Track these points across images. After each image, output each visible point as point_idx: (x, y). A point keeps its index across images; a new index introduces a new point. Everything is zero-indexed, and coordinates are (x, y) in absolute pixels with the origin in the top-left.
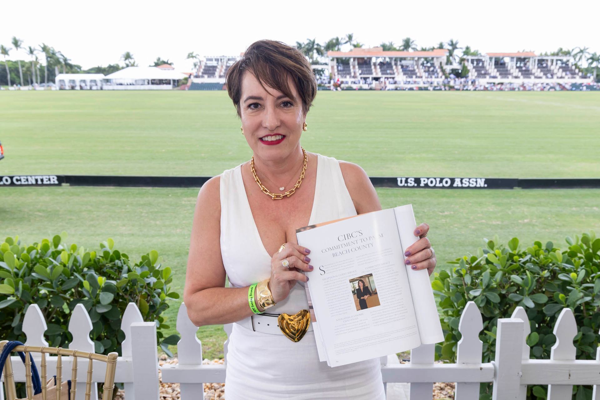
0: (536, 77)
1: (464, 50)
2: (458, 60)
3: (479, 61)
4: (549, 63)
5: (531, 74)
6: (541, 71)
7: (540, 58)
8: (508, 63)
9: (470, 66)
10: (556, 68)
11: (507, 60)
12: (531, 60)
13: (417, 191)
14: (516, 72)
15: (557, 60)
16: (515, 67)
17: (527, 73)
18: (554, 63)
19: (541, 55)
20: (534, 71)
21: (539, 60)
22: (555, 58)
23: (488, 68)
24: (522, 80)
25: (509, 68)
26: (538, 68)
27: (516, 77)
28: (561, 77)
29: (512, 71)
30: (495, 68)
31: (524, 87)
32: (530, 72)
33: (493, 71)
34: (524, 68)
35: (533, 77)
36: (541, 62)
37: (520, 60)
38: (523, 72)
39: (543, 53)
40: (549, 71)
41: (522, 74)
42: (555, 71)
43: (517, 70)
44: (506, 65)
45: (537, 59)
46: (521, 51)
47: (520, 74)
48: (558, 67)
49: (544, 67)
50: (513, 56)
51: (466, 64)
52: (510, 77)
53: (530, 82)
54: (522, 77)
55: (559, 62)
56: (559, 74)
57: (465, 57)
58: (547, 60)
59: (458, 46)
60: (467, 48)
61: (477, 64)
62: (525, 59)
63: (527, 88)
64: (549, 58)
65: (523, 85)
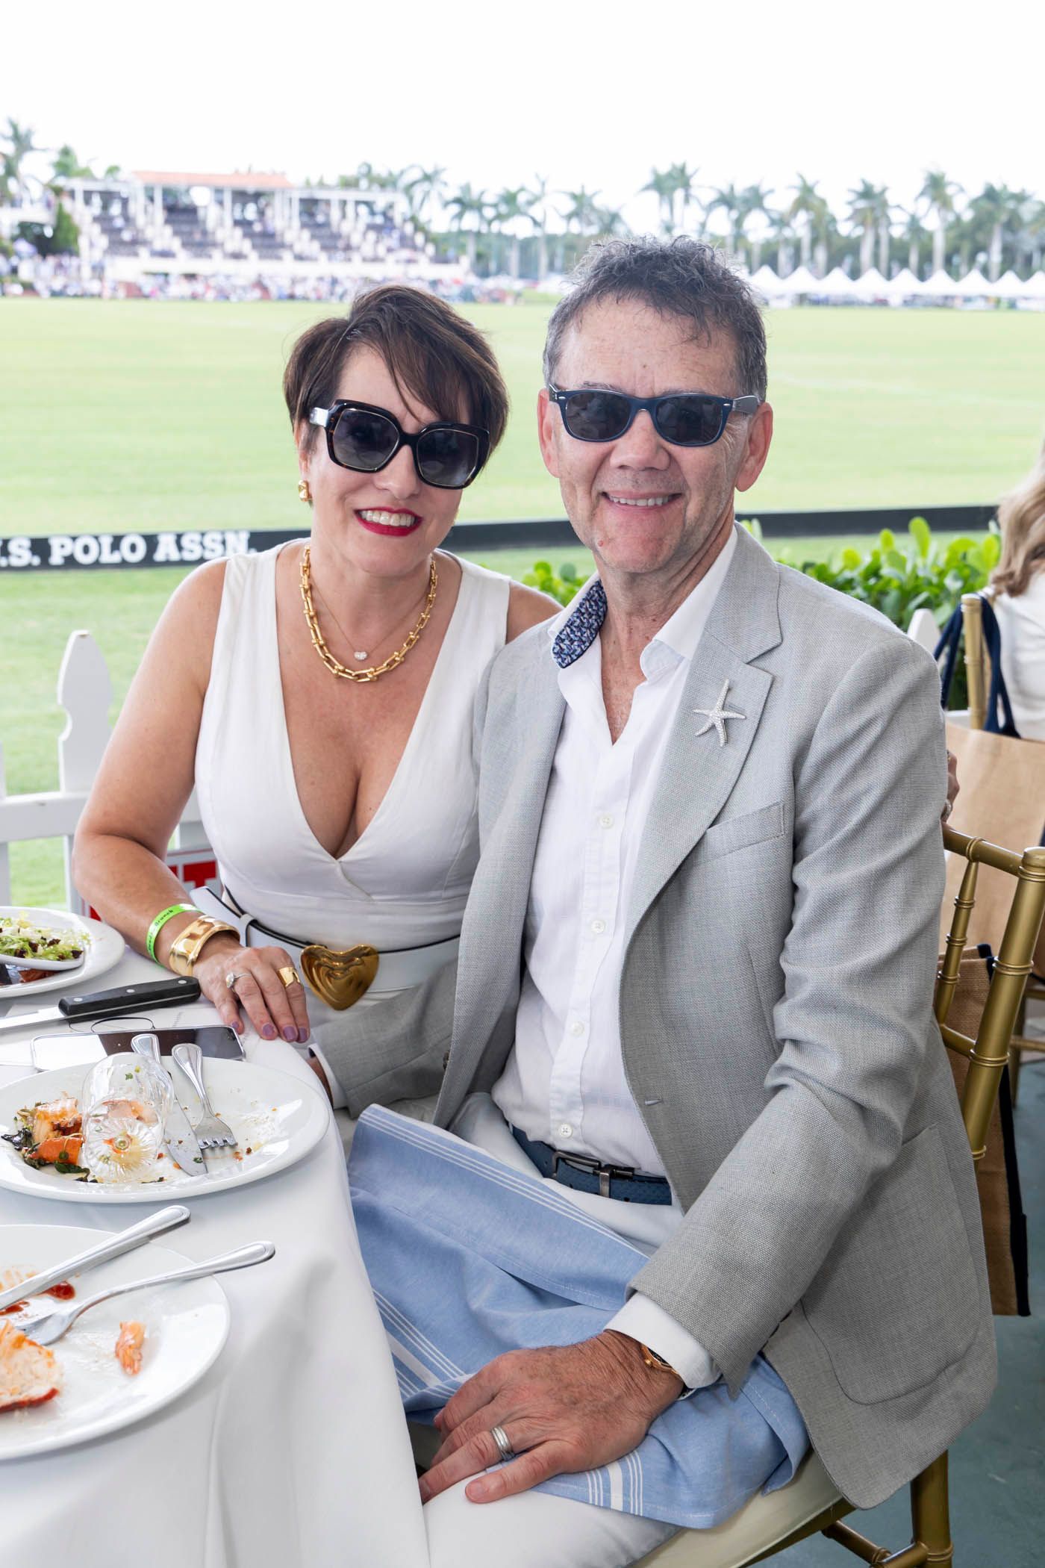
0: (299, 258)
1: (55, 157)
2: (36, 191)
3: (108, 197)
4: (335, 213)
5: (282, 246)
6: (313, 237)
7: (305, 195)
8: (206, 207)
9: (83, 215)
10: (355, 228)
11: (201, 197)
12: (278, 201)
13: (45, 578)
14: (234, 239)
15: (358, 203)
16: (229, 222)
17: (268, 242)
18: (350, 209)
19: (308, 184)
20: (289, 237)
21: (302, 201)
22: (351, 196)
23: (141, 220)
24: (254, 266)
25: (210, 224)
26: (304, 226)
27: (237, 256)
28: (376, 259)
29: (220, 235)
30: (167, 222)
31: (264, 289)
32: (278, 239)
33: (160, 233)
34: (257, 228)
35: (287, 255)
36: (309, 206)
37: (242, 197)
38: (258, 241)
39: (314, 181)
40: (337, 236)
41: (254, 247)
42: (356, 239)
43: (239, 232)
44: (201, 213)
45: (297, 195)
46: (243, 170)
47: (246, 246)
48: (361, 226)
49: (319, 226)
50: (220, 183)
51: (67, 204)
52: (217, 254)
53: (280, 271)
54: (253, 256)
55: (363, 210)
56: (368, 249)
57: (61, 182)
58: (328, 202)
59: (35, 141)
60: (66, 152)
61: (105, 207)
62: (257, 196)
63: (273, 290)
64: (335, 196)
65: (260, 285)
